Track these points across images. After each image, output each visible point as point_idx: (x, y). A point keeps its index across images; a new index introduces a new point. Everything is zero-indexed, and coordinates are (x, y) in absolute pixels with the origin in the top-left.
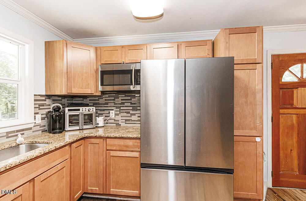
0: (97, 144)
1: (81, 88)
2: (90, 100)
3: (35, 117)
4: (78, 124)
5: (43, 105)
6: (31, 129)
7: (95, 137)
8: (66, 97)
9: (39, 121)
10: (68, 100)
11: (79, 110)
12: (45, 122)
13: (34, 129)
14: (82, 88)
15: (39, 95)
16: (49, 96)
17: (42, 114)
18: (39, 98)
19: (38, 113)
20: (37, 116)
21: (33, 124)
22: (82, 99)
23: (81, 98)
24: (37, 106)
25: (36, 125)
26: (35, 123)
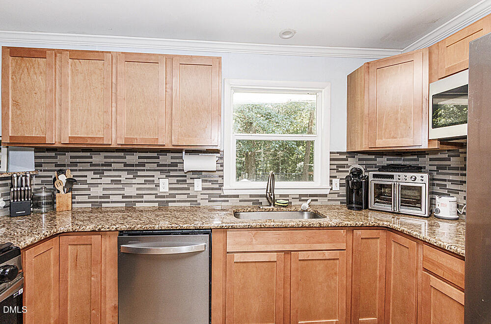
0: (407, 249)
1: (394, 138)
2: (431, 160)
3: (331, 181)
4: (389, 201)
5: (343, 166)
6: (326, 196)
7: (401, 232)
8: (386, 155)
9: (336, 187)
10: (388, 160)
11: (392, 177)
12: (343, 191)
13: (330, 197)
14: (396, 138)
15: (338, 153)
16: (352, 154)
17: (341, 179)
18: (338, 156)
19: (335, 177)
20: (334, 180)
21: (327, 190)
22: (416, 157)
23: (415, 155)
24: (335, 167)
25: (332, 192)
26: (331, 189)
